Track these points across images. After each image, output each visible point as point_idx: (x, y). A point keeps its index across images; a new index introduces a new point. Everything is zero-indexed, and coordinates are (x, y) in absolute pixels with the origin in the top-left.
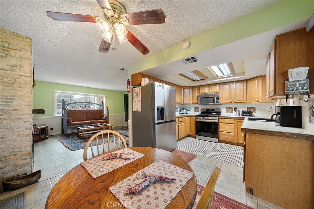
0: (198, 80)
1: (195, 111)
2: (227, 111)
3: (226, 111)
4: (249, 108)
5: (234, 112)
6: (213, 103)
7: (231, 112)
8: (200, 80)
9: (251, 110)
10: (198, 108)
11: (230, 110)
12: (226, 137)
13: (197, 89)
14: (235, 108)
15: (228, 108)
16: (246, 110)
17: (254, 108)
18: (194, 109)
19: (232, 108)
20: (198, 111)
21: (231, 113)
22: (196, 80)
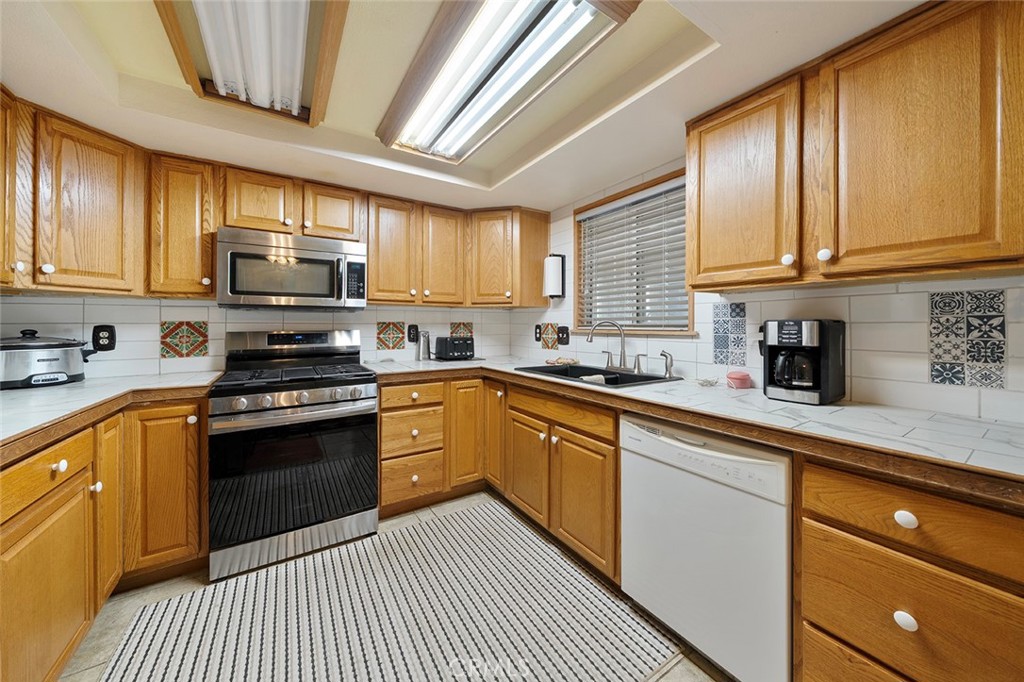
0: (248, 103)
1: (169, 348)
2: (382, 344)
3: (376, 340)
4: (455, 326)
5: (410, 346)
6: (331, 295)
7: (398, 345)
8: (271, 110)
9: (462, 333)
10: (199, 330)
11: (391, 336)
12: (415, 478)
13: (203, 182)
14: (410, 327)
15: (384, 327)
16: (446, 333)
17: (468, 326)
18: (154, 334)
19: (398, 327)
20: (200, 347)
21: (396, 350)
22: (232, 98)
